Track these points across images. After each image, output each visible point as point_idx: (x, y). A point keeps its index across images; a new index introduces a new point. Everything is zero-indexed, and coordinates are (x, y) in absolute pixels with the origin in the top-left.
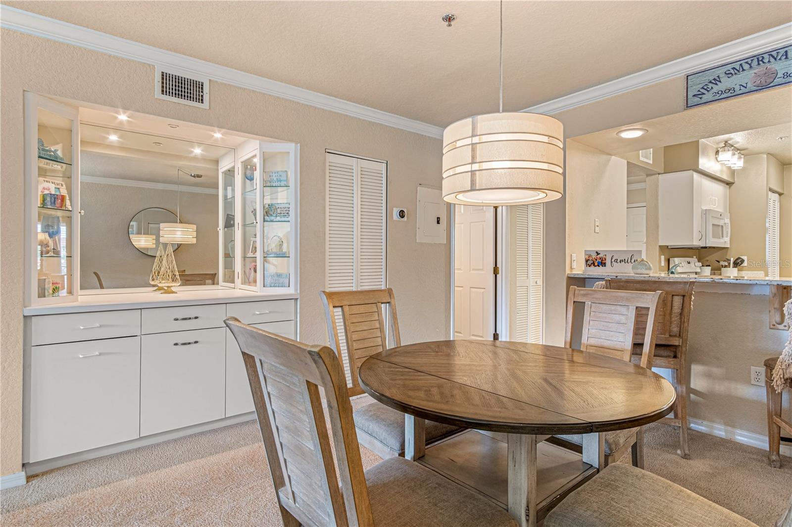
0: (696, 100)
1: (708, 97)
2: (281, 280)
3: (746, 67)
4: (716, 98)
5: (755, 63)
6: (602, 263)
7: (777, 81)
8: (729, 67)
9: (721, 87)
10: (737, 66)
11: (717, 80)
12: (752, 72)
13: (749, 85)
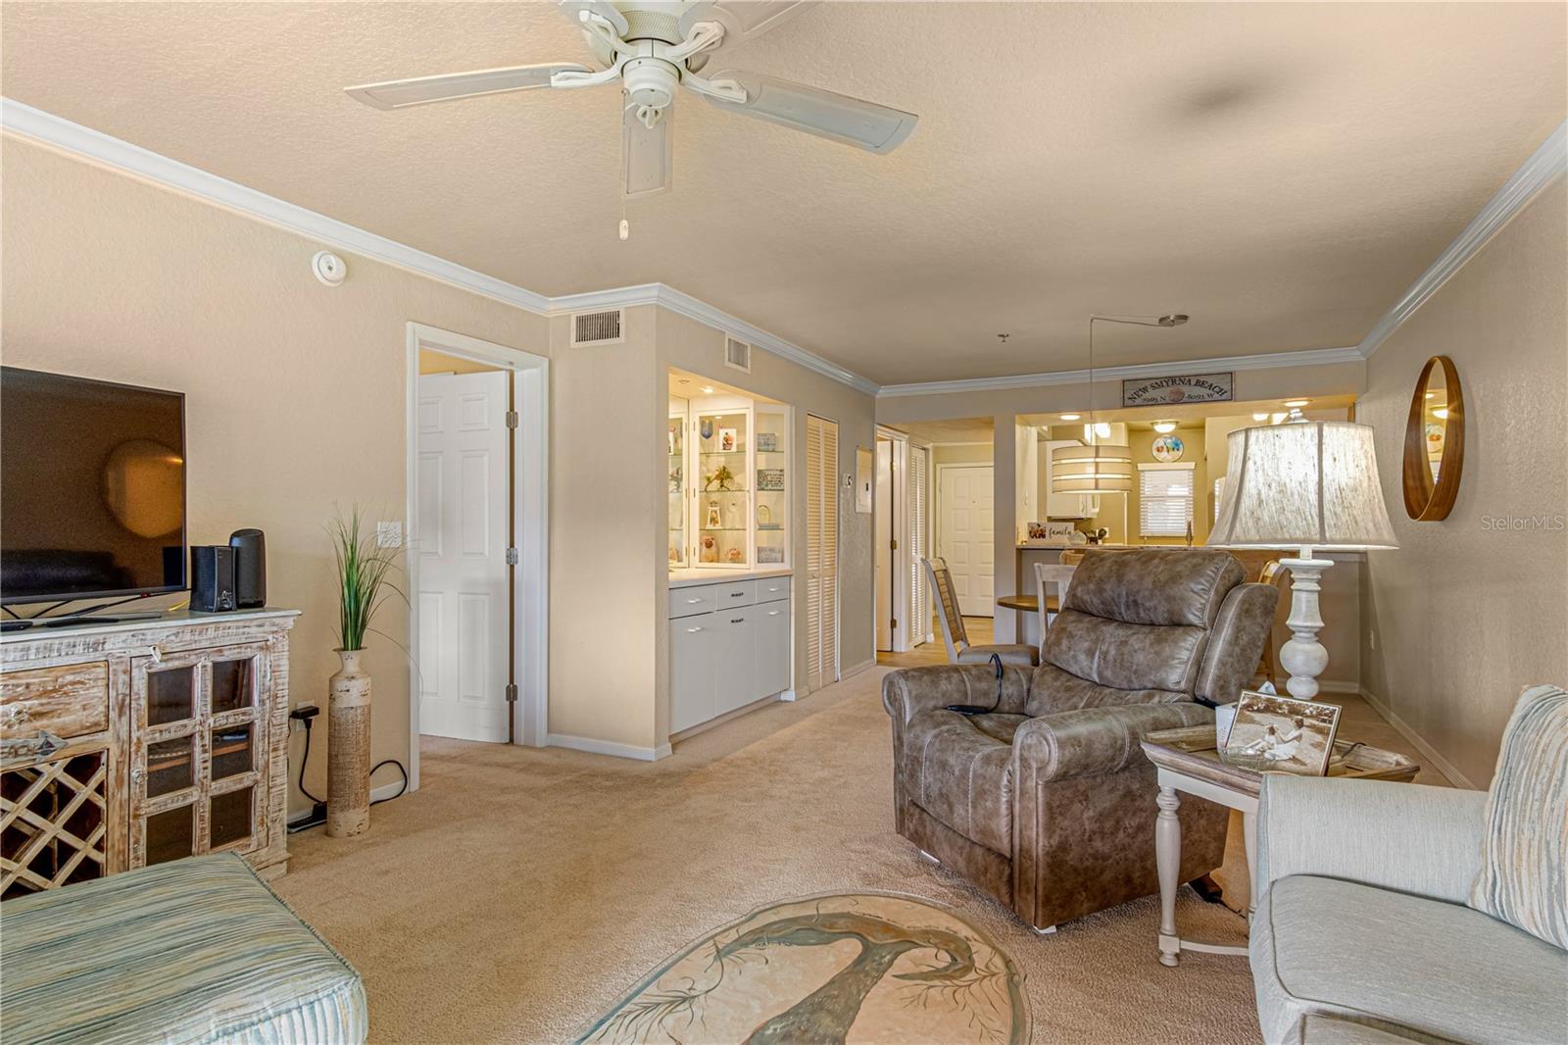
0: (1131, 402)
1: (1138, 401)
2: (774, 555)
3: (1165, 384)
4: (1145, 403)
5: (1170, 383)
6: (1043, 536)
7: (1184, 399)
8: (1153, 381)
9: (1146, 395)
10: (1158, 381)
11: (1145, 390)
12: (1168, 389)
13: (1167, 399)
